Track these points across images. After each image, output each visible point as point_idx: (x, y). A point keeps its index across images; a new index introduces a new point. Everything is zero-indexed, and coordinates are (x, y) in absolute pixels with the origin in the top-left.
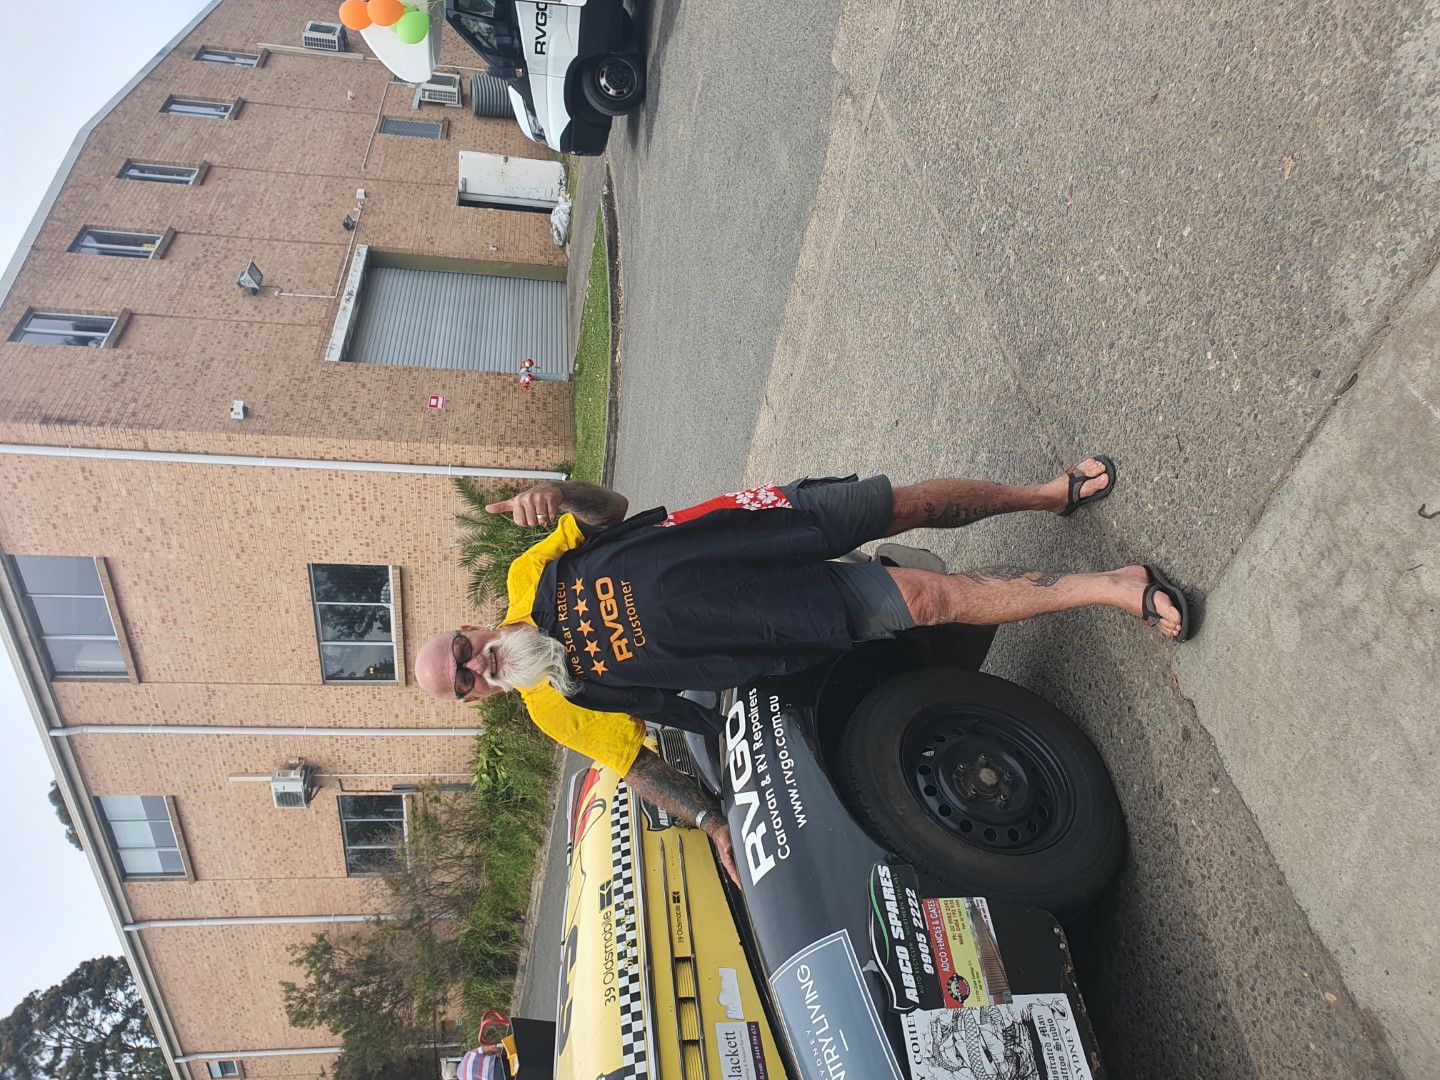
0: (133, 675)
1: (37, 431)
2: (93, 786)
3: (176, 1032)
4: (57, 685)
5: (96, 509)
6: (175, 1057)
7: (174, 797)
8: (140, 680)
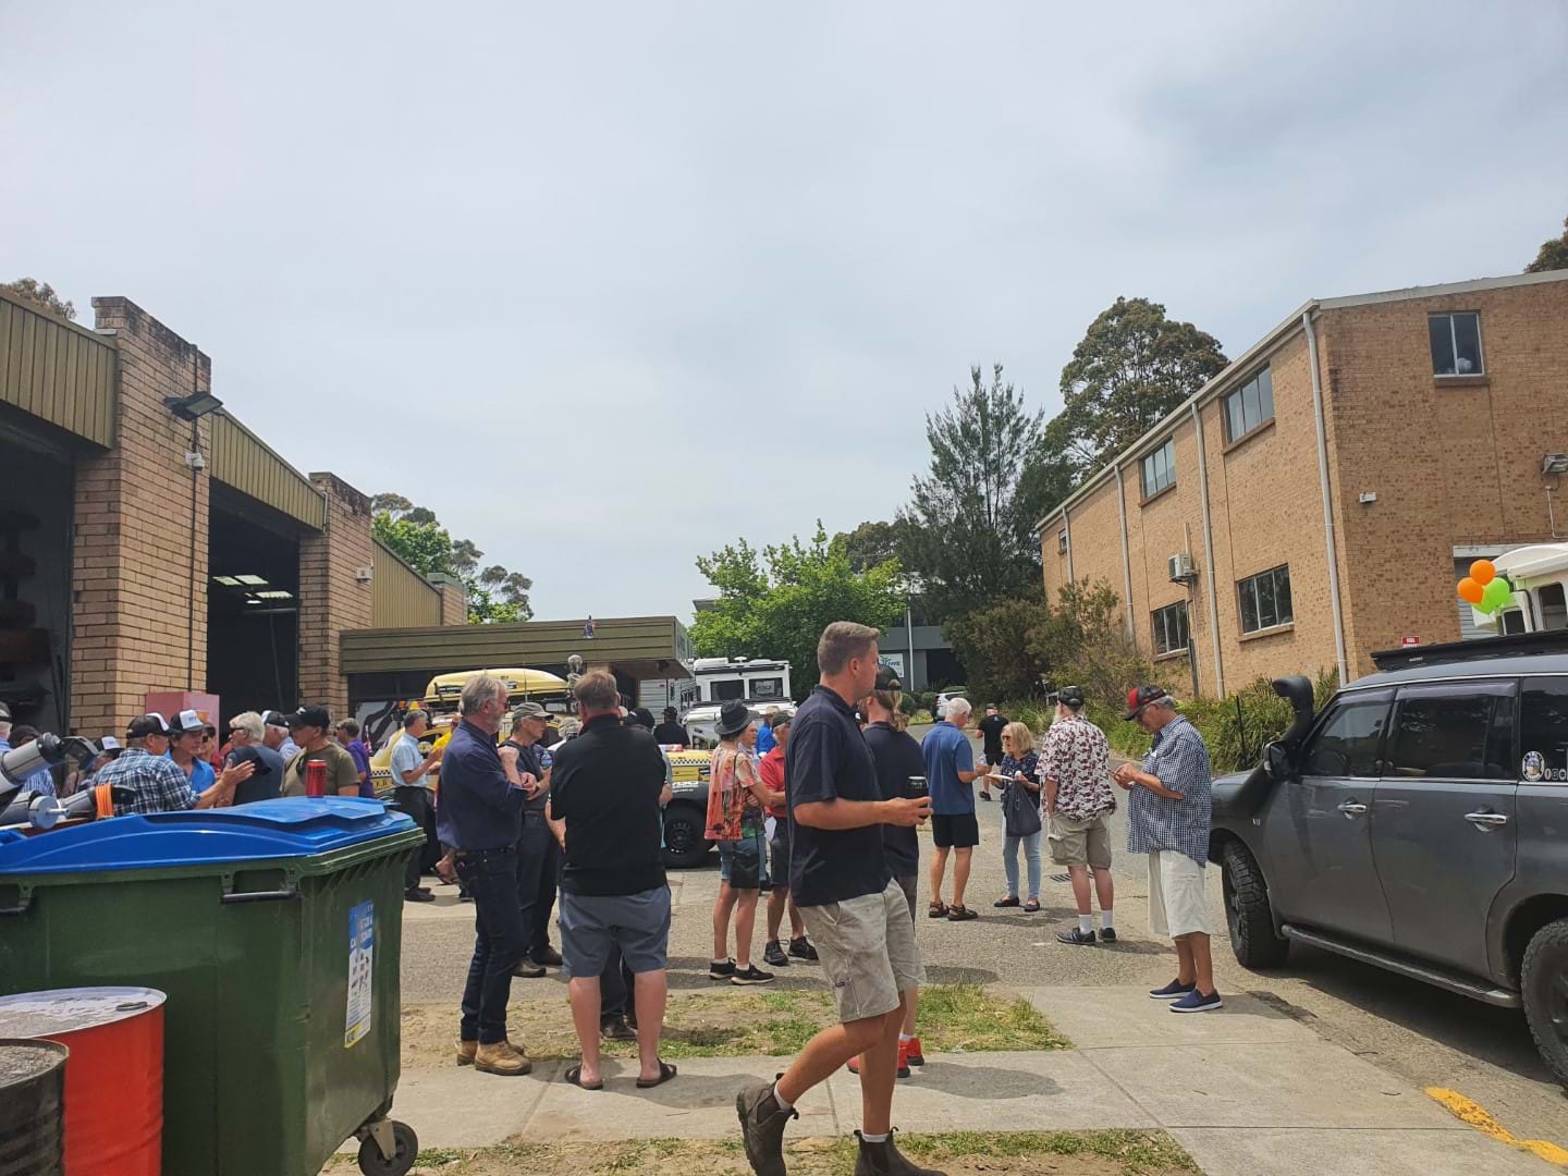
0: (1226, 450)
1: (1325, 369)
2: (1177, 432)
3: (1078, 505)
4: (1217, 402)
5: (1295, 413)
6: (1066, 507)
7: (1175, 487)
8: (1225, 455)
